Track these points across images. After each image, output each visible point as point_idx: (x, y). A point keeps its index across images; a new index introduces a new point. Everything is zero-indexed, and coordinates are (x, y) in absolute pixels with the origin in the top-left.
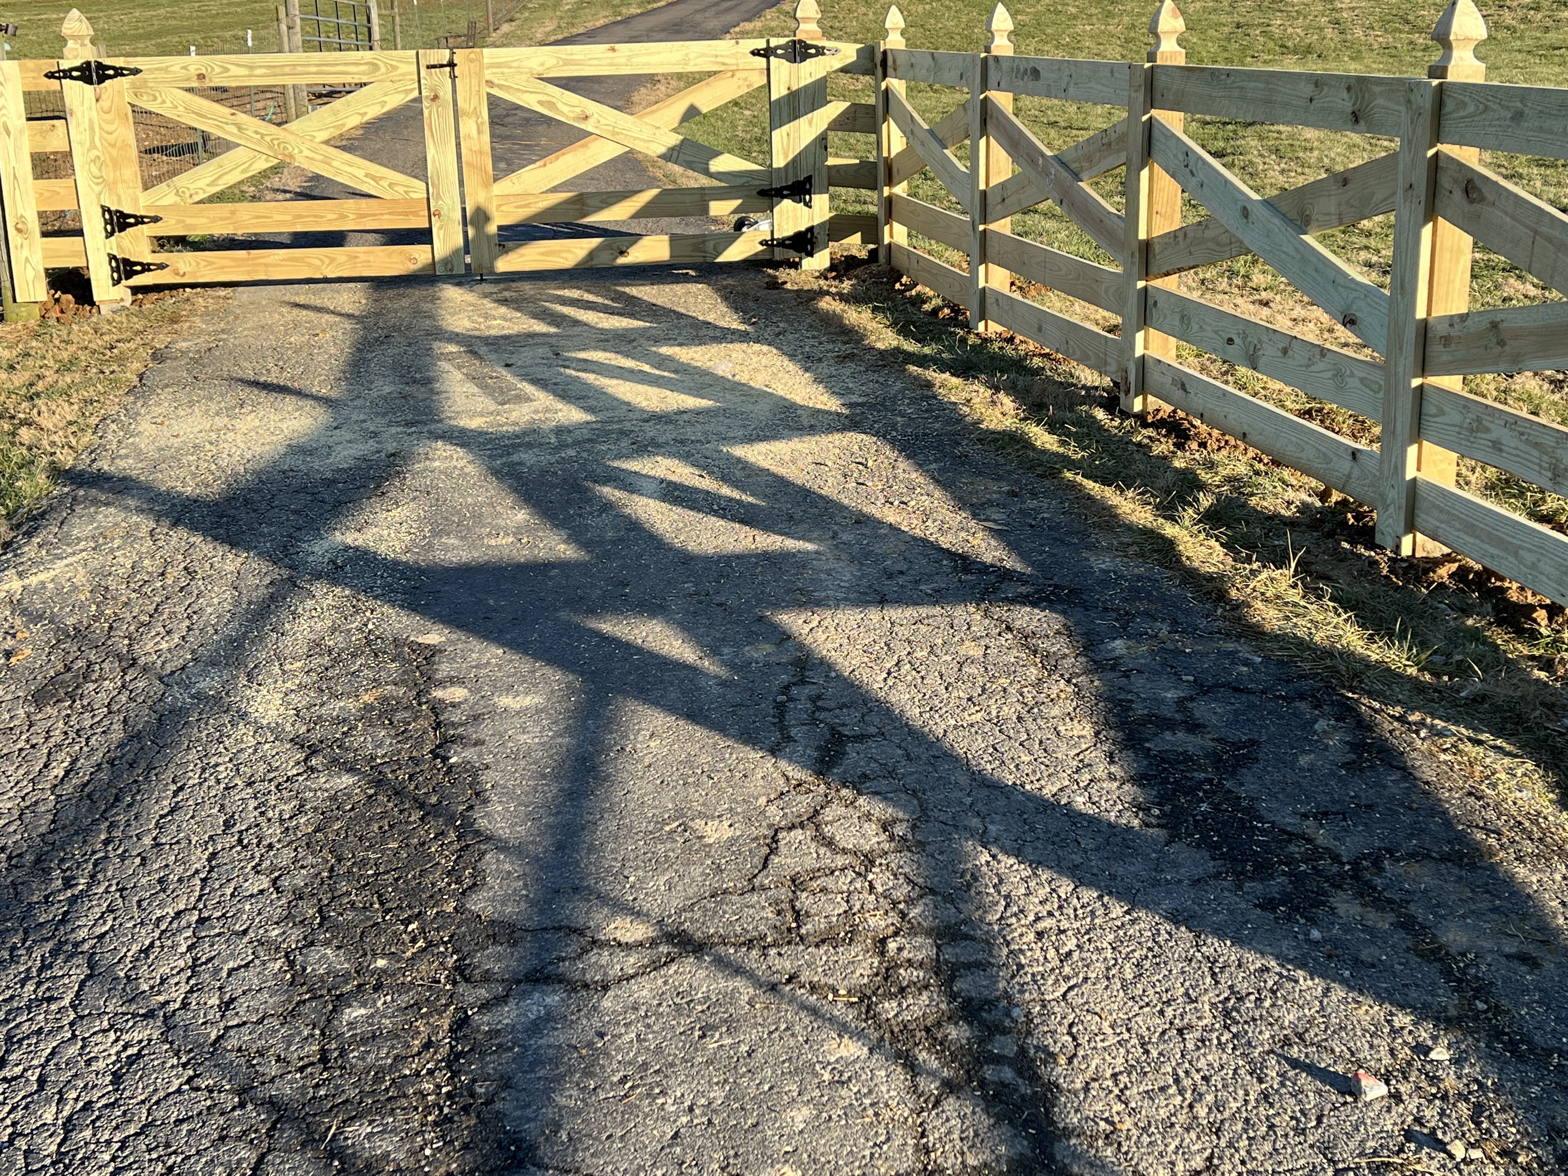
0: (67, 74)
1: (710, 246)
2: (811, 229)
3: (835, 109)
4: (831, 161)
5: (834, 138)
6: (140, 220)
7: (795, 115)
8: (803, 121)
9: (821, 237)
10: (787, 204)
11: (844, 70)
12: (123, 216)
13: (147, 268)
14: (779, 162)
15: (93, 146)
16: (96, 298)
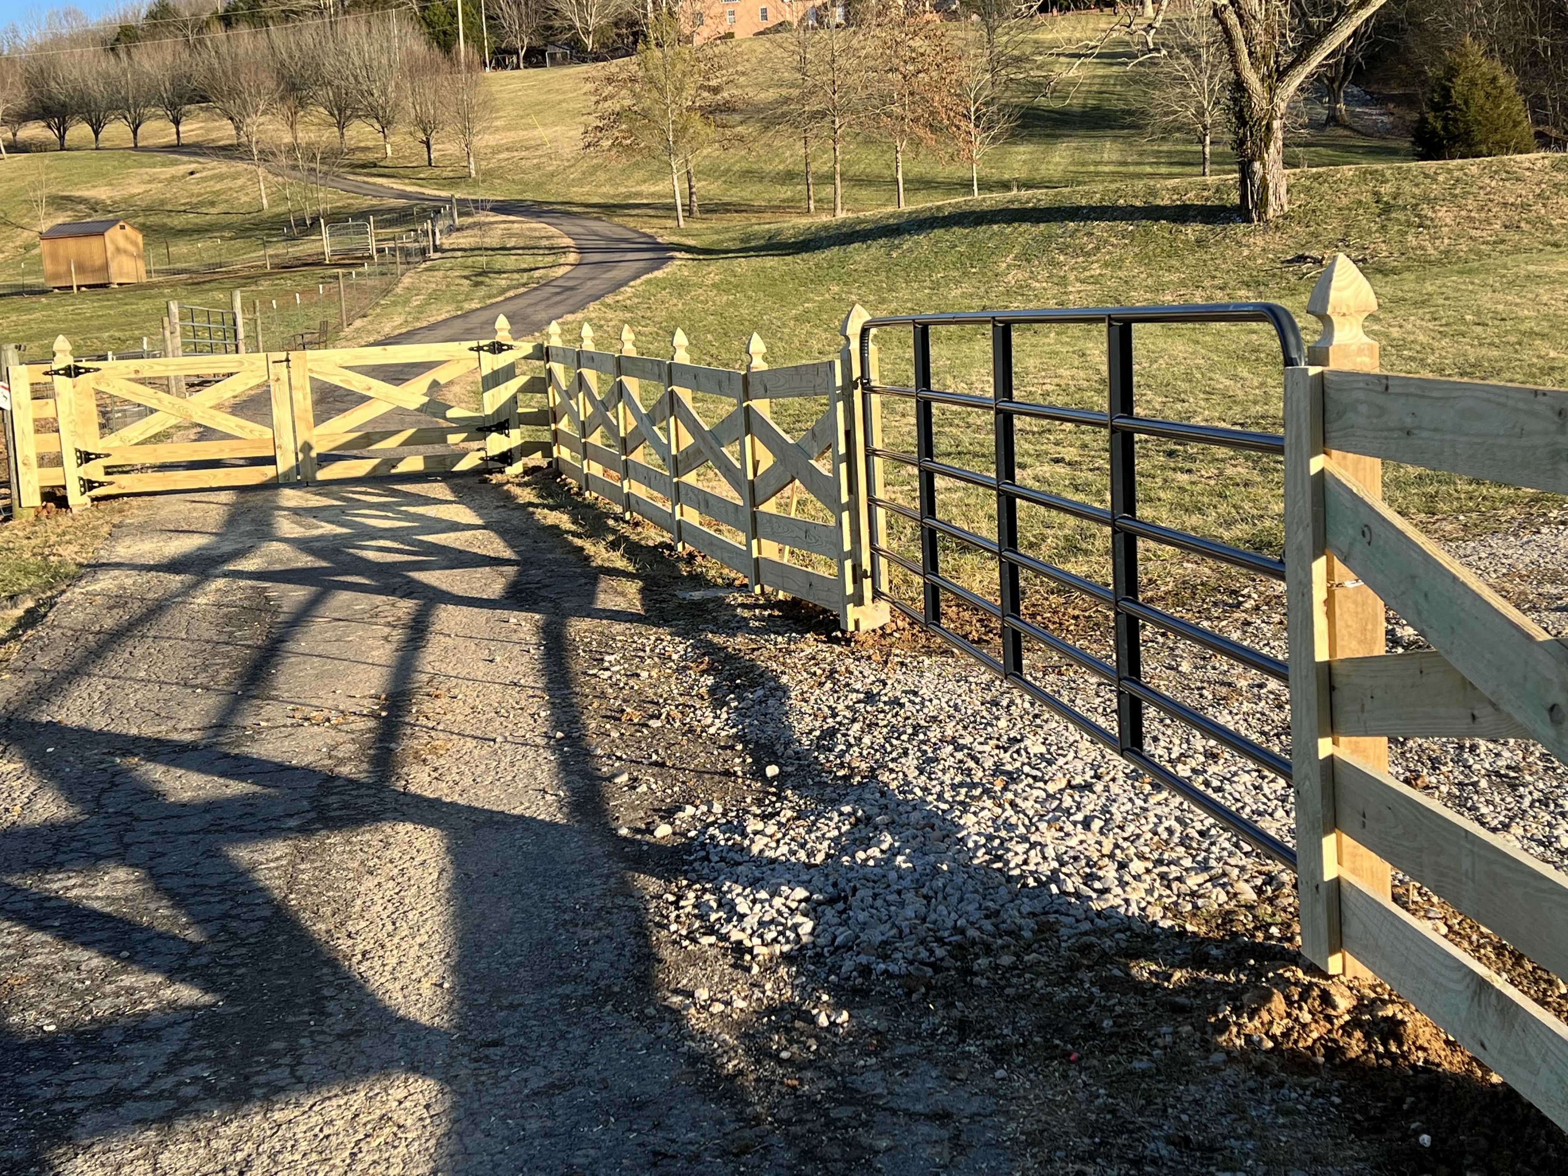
0: (57, 372)
1: (448, 461)
2: (510, 450)
3: (519, 381)
4: (520, 410)
5: (520, 396)
6: (98, 456)
7: (497, 384)
8: (502, 387)
9: (516, 454)
10: (494, 436)
11: (526, 358)
12: (88, 454)
13: (101, 484)
14: (489, 411)
15: (71, 414)
16: (70, 503)
